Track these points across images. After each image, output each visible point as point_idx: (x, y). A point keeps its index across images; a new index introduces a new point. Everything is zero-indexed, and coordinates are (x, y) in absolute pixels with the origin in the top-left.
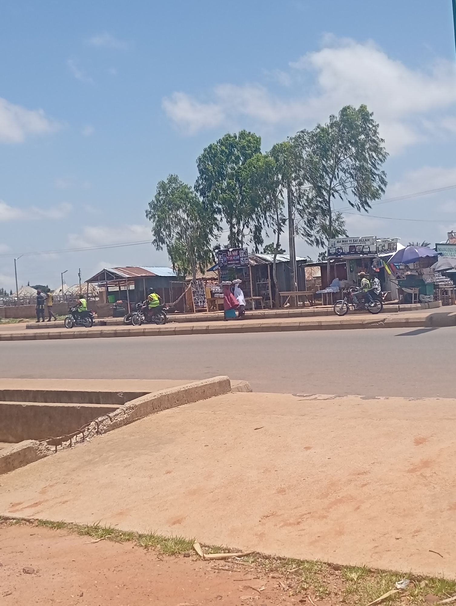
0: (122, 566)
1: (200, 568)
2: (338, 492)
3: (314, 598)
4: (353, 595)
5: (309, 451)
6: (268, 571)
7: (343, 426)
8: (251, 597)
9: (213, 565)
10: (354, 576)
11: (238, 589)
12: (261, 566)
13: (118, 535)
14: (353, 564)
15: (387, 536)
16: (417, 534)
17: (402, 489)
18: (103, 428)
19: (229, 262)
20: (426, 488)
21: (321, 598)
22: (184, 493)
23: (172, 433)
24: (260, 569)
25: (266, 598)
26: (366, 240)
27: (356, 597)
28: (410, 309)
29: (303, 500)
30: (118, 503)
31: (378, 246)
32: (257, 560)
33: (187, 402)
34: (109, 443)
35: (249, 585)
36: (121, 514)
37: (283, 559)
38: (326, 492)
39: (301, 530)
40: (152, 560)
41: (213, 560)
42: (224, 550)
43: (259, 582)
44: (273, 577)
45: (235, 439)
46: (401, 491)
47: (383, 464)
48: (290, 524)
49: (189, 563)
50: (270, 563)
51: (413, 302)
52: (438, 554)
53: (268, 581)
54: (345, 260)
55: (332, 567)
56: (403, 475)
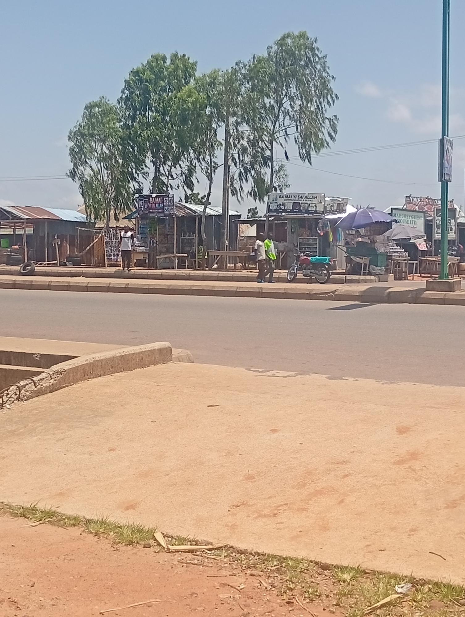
0: (72, 554)
1: (165, 561)
2: (317, 482)
3: (302, 600)
4: (348, 598)
5: (276, 435)
6: (245, 567)
7: (313, 408)
8: (231, 595)
9: (179, 558)
10: (347, 576)
11: (214, 587)
12: (236, 562)
13: (61, 518)
14: (345, 564)
15: (378, 534)
16: (412, 533)
17: (390, 483)
18: (25, 394)
19: (151, 211)
20: (417, 483)
21: (311, 600)
22: (134, 474)
23: (110, 404)
24: (235, 565)
25: (248, 598)
26: (313, 198)
27: (352, 601)
28: (358, 282)
29: (276, 490)
30: (55, 482)
31: (326, 205)
32: (231, 555)
33: (122, 370)
34: (35, 412)
35: (226, 582)
36: (61, 494)
37: (262, 555)
38: (302, 482)
39: (279, 523)
40: (106, 549)
41: (179, 552)
42: (190, 541)
43: (236, 580)
44: (252, 575)
45: (187, 416)
46: (389, 484)
47: (365, 454)
48: (265, 516)
49: (151, 554)
50: (247, 559)
51: (362, 274)
52: (440, 556)
53: (247, 579)
54: (286, 219)
55: (320, 566)
56: (389, 467)
